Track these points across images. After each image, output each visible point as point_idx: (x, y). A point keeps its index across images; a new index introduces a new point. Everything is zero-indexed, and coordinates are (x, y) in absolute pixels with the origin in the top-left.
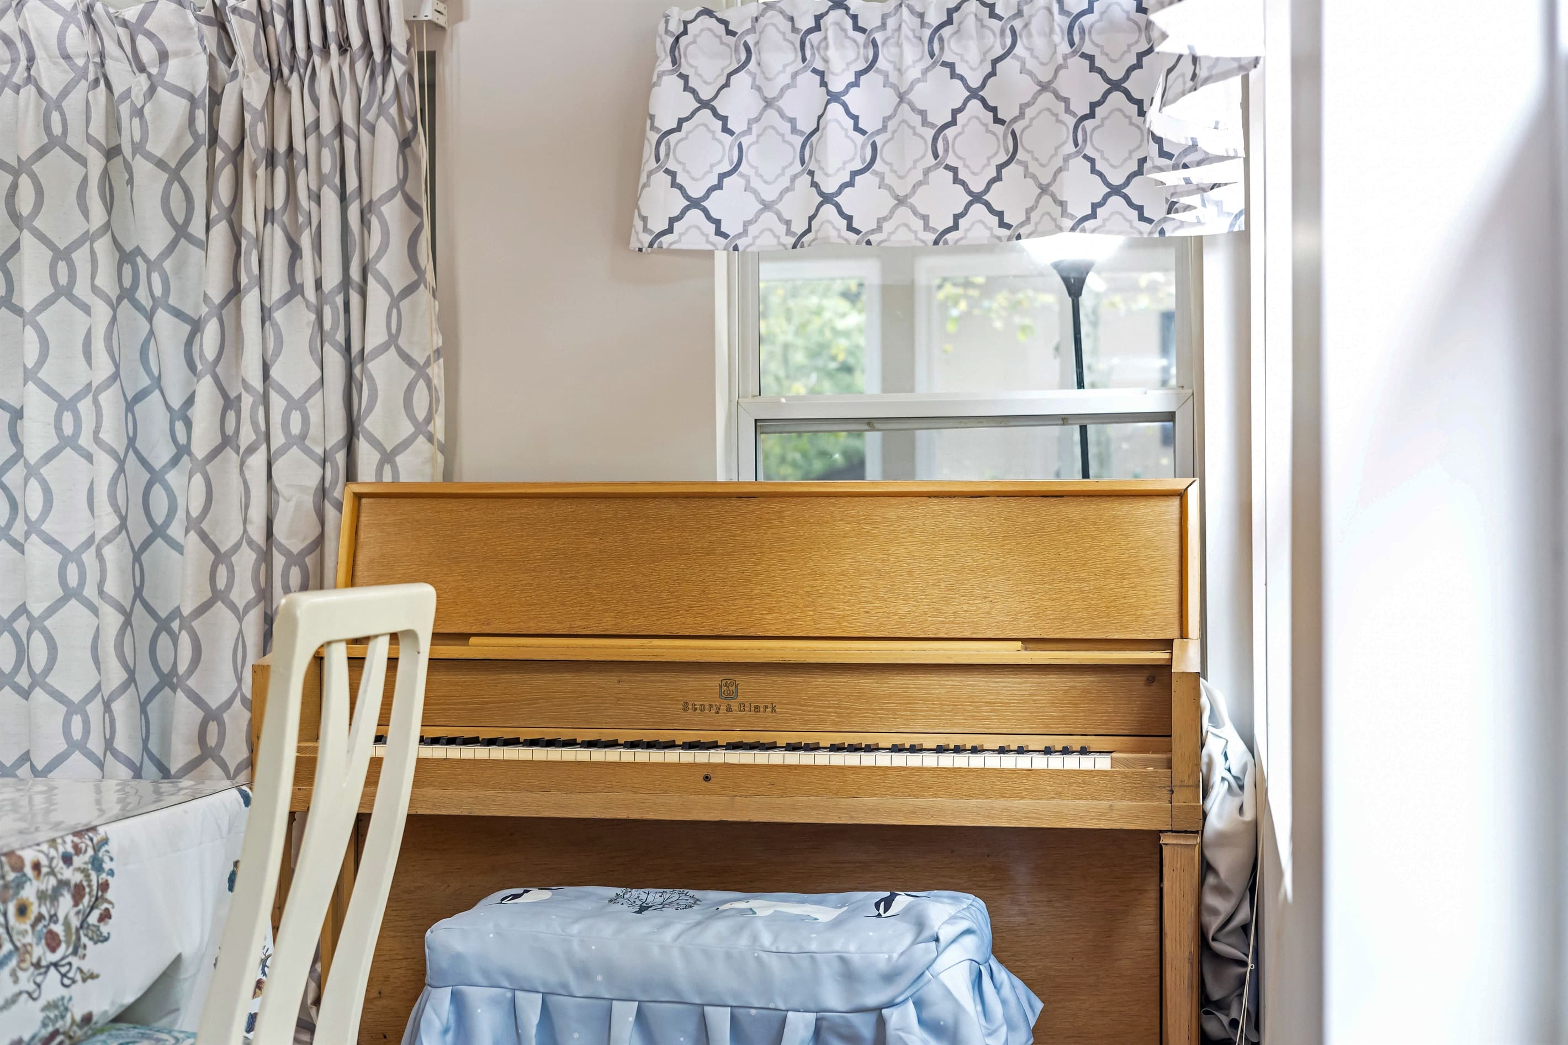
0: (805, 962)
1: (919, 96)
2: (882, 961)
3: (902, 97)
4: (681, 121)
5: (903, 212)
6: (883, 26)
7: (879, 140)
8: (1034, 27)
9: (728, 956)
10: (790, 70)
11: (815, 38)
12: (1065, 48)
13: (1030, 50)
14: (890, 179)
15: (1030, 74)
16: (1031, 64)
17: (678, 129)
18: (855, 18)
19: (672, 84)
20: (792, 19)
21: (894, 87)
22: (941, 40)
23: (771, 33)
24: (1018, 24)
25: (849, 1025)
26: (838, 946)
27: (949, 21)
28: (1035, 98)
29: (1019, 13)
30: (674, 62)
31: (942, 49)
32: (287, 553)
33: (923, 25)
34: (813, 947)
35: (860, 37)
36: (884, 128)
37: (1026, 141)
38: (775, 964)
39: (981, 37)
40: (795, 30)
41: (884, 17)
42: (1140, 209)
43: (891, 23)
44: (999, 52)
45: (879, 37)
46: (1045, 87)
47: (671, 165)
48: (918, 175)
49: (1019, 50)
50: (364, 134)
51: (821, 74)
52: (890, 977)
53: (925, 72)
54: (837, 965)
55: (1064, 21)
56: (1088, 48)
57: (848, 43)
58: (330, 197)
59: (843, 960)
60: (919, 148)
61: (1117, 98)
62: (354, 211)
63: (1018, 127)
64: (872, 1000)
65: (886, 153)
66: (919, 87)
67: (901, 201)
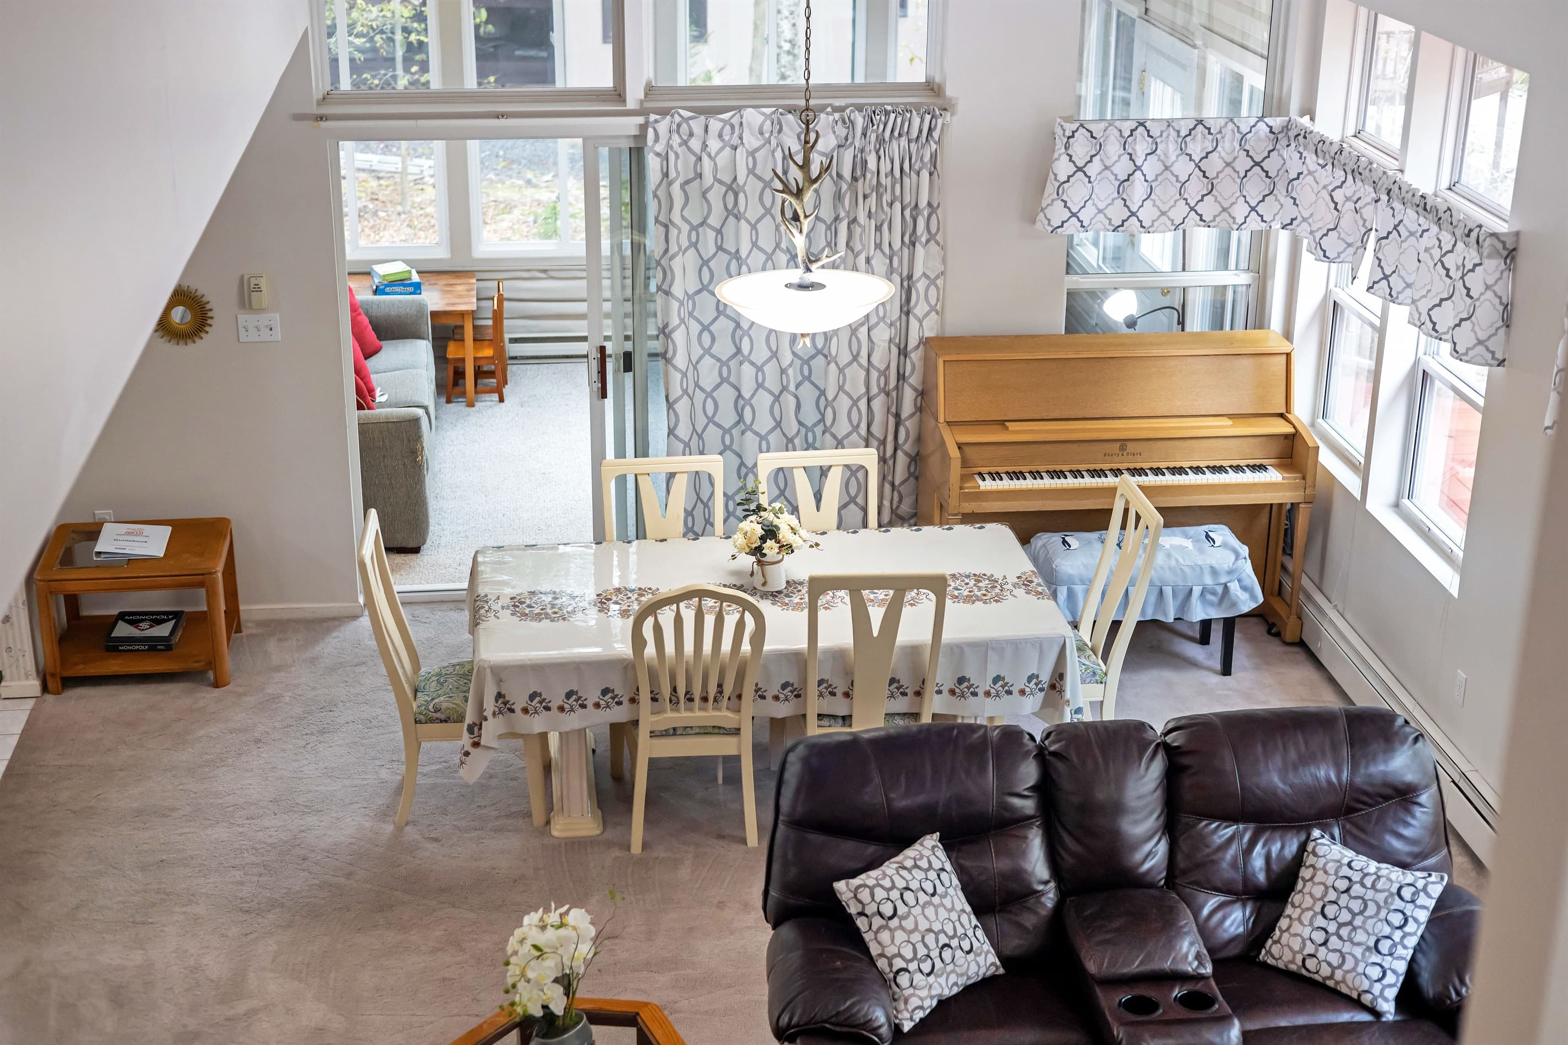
0: (1198, 569)
1: (1175, 169)
2: (1226, 567)
3: (1167, 168)
4: (1069, 177)
5: (1164, 218)
6: (1161, 135)
7: (1154, 185)
8: (1226, 139)
9: (1170, 568)
10: (1118, 153)
11: (1130, 139)
12: (1238, 147)
13: (1223, 148)
14: (1158, 203)
15: (1222, 158)
16: (1223, 154)
17: (1068, 181)
18: (1148, 131)
19: (1065, 158)
20: (1120, 131)
21: (1163, 162)
22: (1186, 143)
23: (1112, 138)
24: (1219, 136)
25: (1214, 589)
26: (1208, 562)
27: (1190, 134)
28: (1223, 169)
29: (1220, 132)
30: (1066, 148)
31: (1186, 147)
32: (879, 370)
33: (1178, 136)
34: (1200, 563)
35: (1150, 140)
36: (1156, 179)
37: (1218, 187)
38: (1187, 570)
39: (1203, 142)
40: (1121, 135)
41: (1162, 132)
42: (1262, 216)
43: (1165, 135)
44: (1211, 149)
45: (1158, 140)
46: (1228, 164)
47: (1064, 198)
48: (1172, 203)
49: (1219, 149)
50: (914, 175)
51: (1130, 155)
52: (1230, 572)
53: (1178, 156)
54: (1209, 569)
55: (1238, 136)
56: (1247, 147)
57: (1145, 143)
58: (897, 206)
59: (1212, 567)
60: (1173, 191)
61: (1257, 169)
62: (907, 213)
63: (1215, 182)
64: (1223, 580)
65: (1157, 191)
66: (1176, 164)
67: (1163, 213)
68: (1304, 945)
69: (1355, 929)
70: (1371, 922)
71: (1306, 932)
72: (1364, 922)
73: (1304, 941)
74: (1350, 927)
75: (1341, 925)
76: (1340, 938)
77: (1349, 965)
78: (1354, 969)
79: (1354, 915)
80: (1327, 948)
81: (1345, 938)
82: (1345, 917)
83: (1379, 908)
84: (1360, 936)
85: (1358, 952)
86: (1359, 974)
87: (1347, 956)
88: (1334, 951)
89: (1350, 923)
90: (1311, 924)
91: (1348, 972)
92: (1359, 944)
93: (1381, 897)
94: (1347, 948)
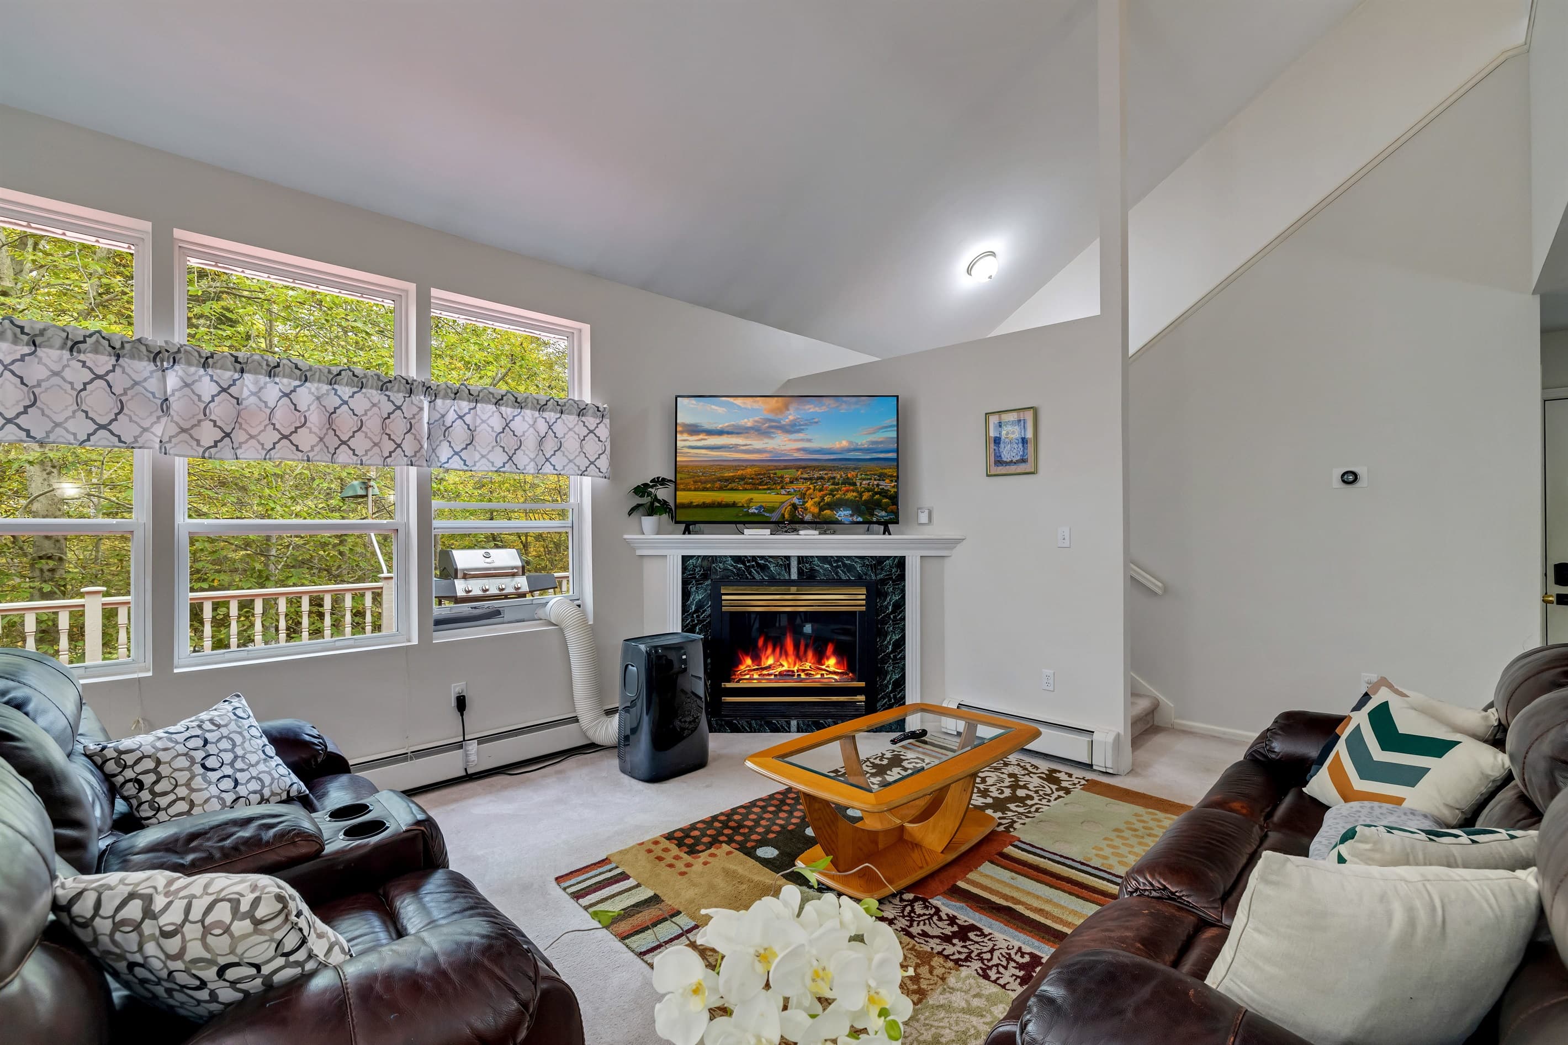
68: (223, 799)
69: (243, 757)
70: (247, 745)
71: (213, 790)
72: (244, 749)
73: (219, 798)
74: (239, 760)
75: (232, 764)
76: (242, 770)
77: (267, 781)
78: (273, 779)
79: (232, 750)
80: (242, 784)
81: (246, 767)
82: (228, 757)
83: (240, 733)
84: (253, 758)
85: (262, 767)
86: (278, 779)
87: (260, 776)
88: (248, 781)
89: (236, 757)
90: (210, 783)
91: (271, 784)
92: (258, 763)
93: (233, 726)
94: (254, 772)
